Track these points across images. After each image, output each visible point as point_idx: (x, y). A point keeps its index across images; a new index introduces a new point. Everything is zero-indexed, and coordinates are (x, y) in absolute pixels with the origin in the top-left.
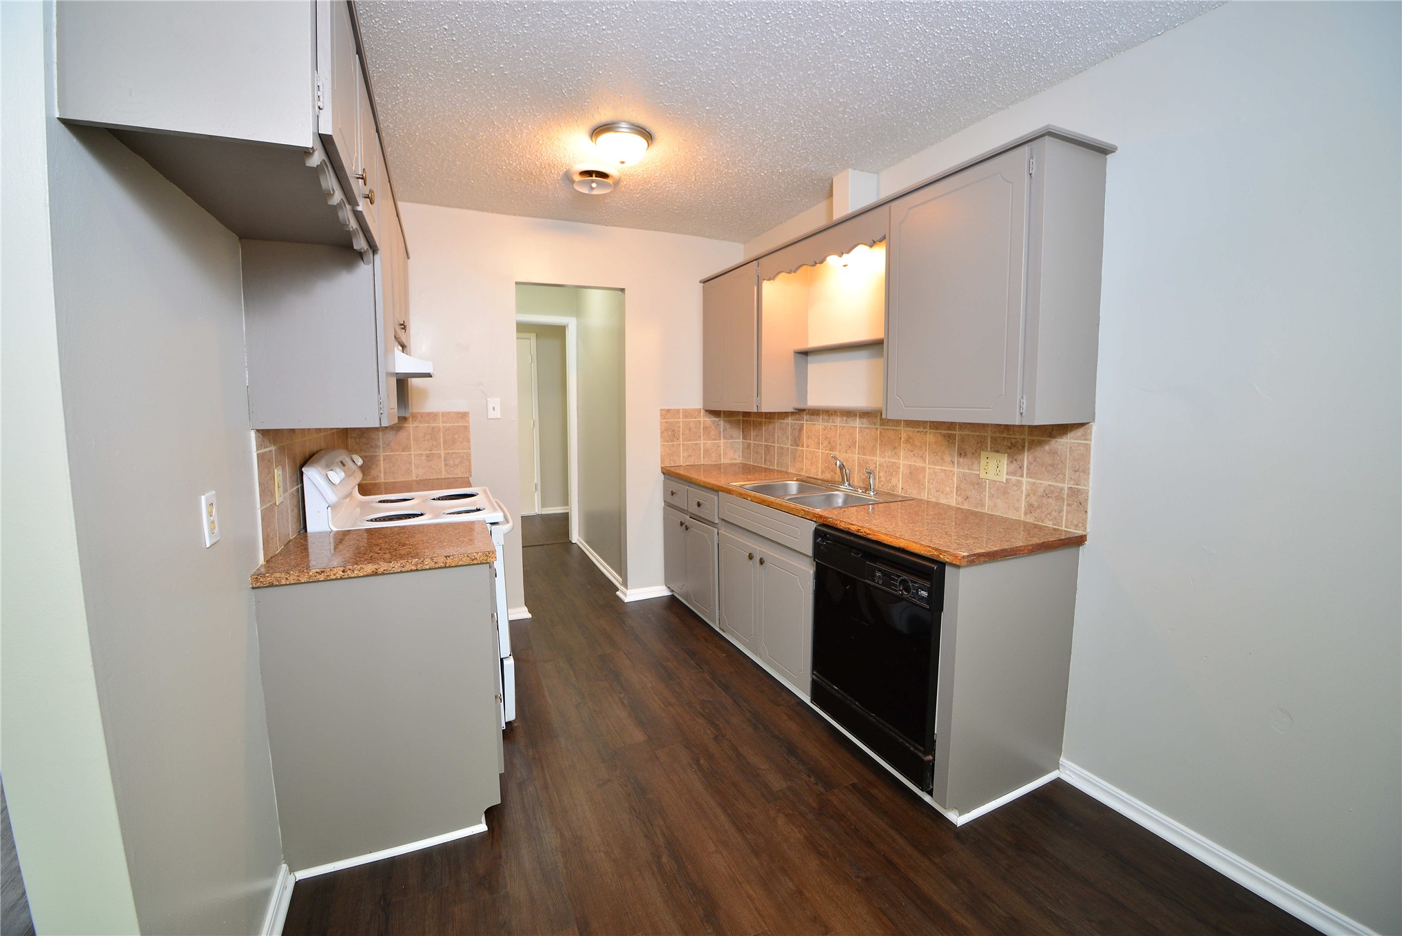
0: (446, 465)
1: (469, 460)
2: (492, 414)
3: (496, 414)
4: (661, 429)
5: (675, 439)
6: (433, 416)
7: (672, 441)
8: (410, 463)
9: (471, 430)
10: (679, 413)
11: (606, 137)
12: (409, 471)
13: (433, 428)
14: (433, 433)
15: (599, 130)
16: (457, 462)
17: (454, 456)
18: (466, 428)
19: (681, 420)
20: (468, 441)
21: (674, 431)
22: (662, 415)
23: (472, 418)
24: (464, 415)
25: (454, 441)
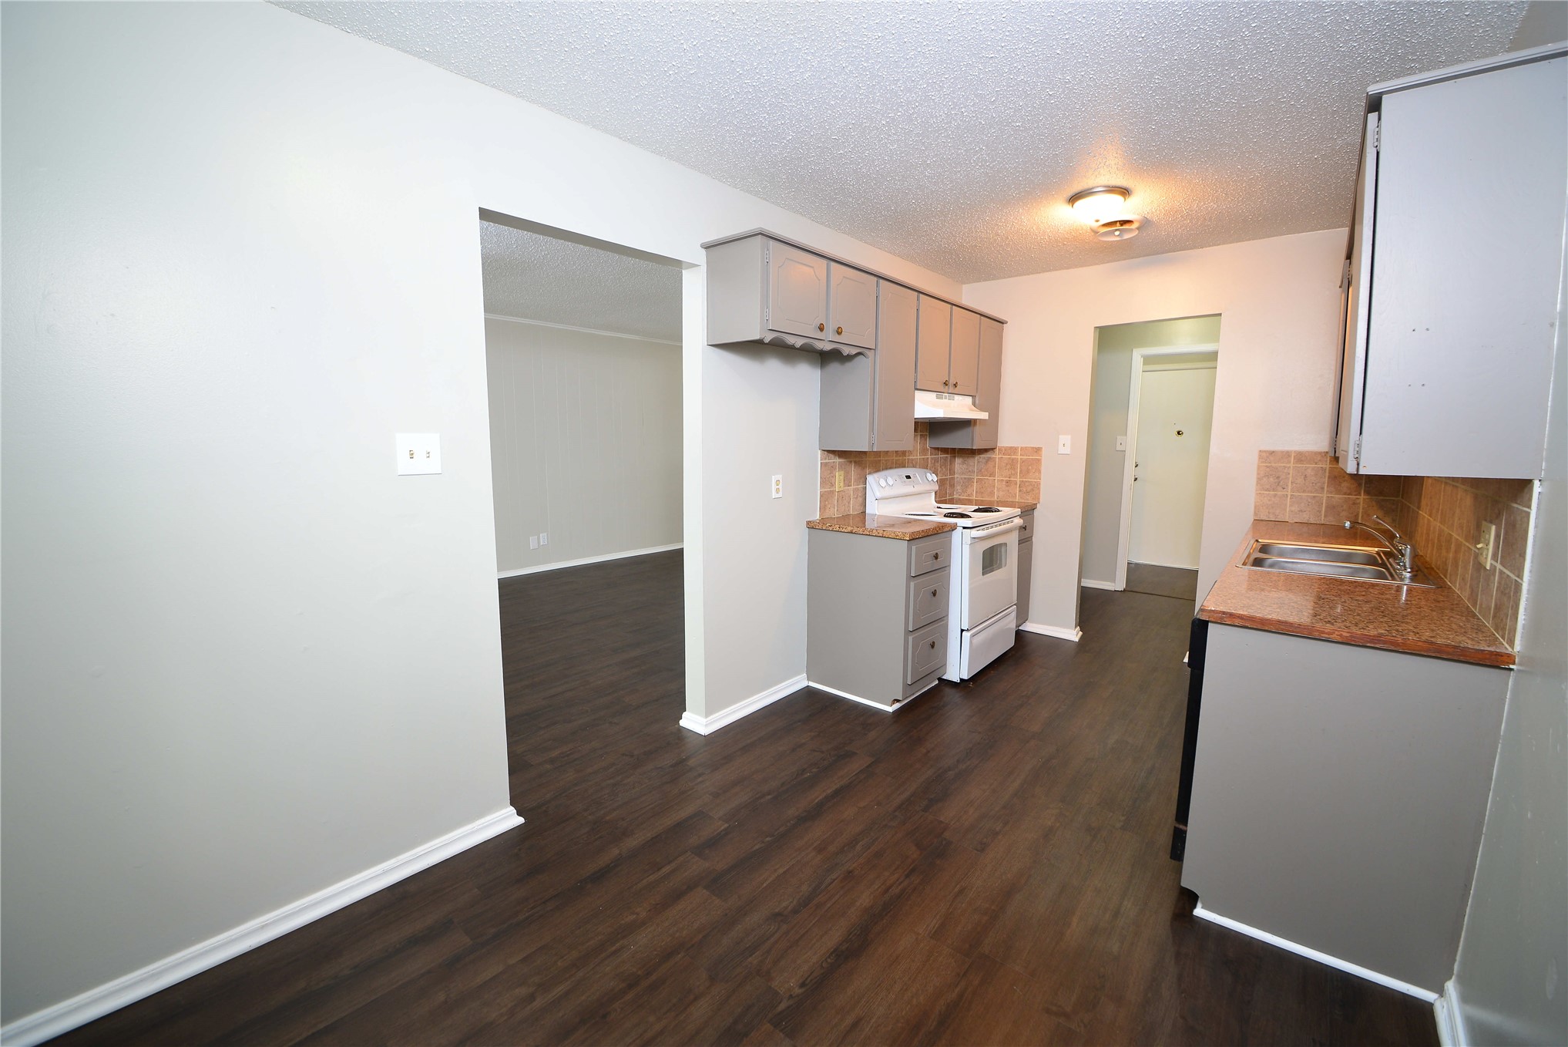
0: (1020, 491)
1: (1039, 489)
2: (1062, 450)
3: (1067, 450)
4: (1258, 474)
5: (1280, 488)
6: (1013, 450)
7: (1274, 490)
8: (994, 486)
9: (1043, 463)
10: (1289, 456)
11: (1079, 203)
12: (992, 494)
13: (1013, 459)
14: (1012, 464)
15: (1073, 199)
16: (1029, 489)
17: (1027, 484)
18: (1039, 461)
19: (1292, 465)
20: (1040, 472)
21: (1278, 477)
22: (1260, 457)
23: (1044, 452)
24: (1038, 450)
25: (1028, 471)
